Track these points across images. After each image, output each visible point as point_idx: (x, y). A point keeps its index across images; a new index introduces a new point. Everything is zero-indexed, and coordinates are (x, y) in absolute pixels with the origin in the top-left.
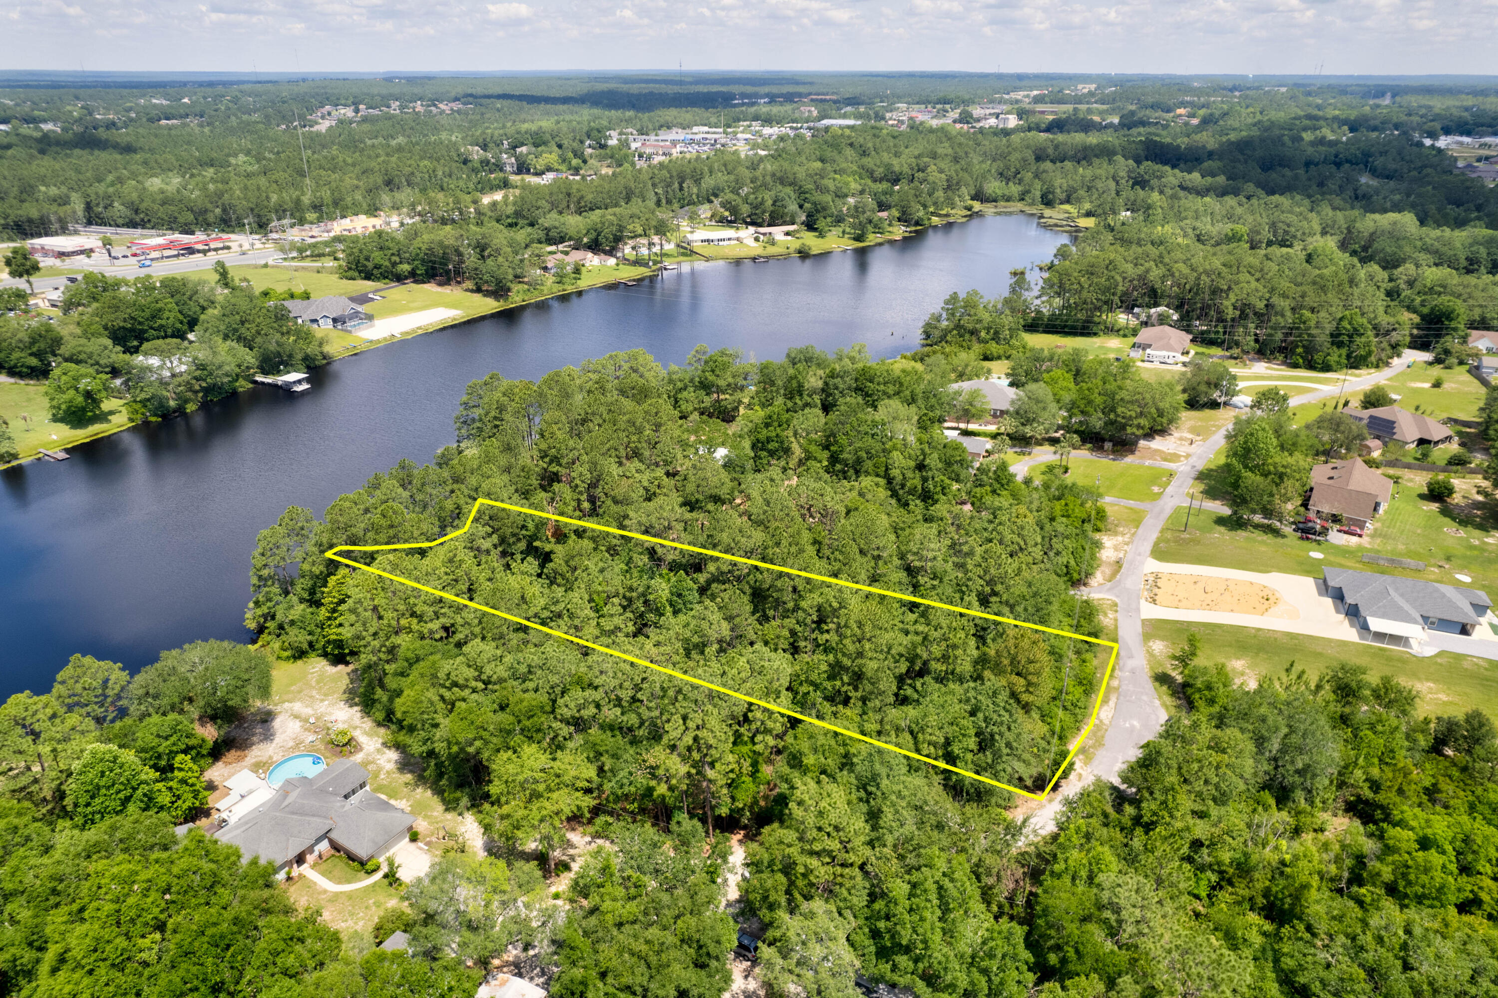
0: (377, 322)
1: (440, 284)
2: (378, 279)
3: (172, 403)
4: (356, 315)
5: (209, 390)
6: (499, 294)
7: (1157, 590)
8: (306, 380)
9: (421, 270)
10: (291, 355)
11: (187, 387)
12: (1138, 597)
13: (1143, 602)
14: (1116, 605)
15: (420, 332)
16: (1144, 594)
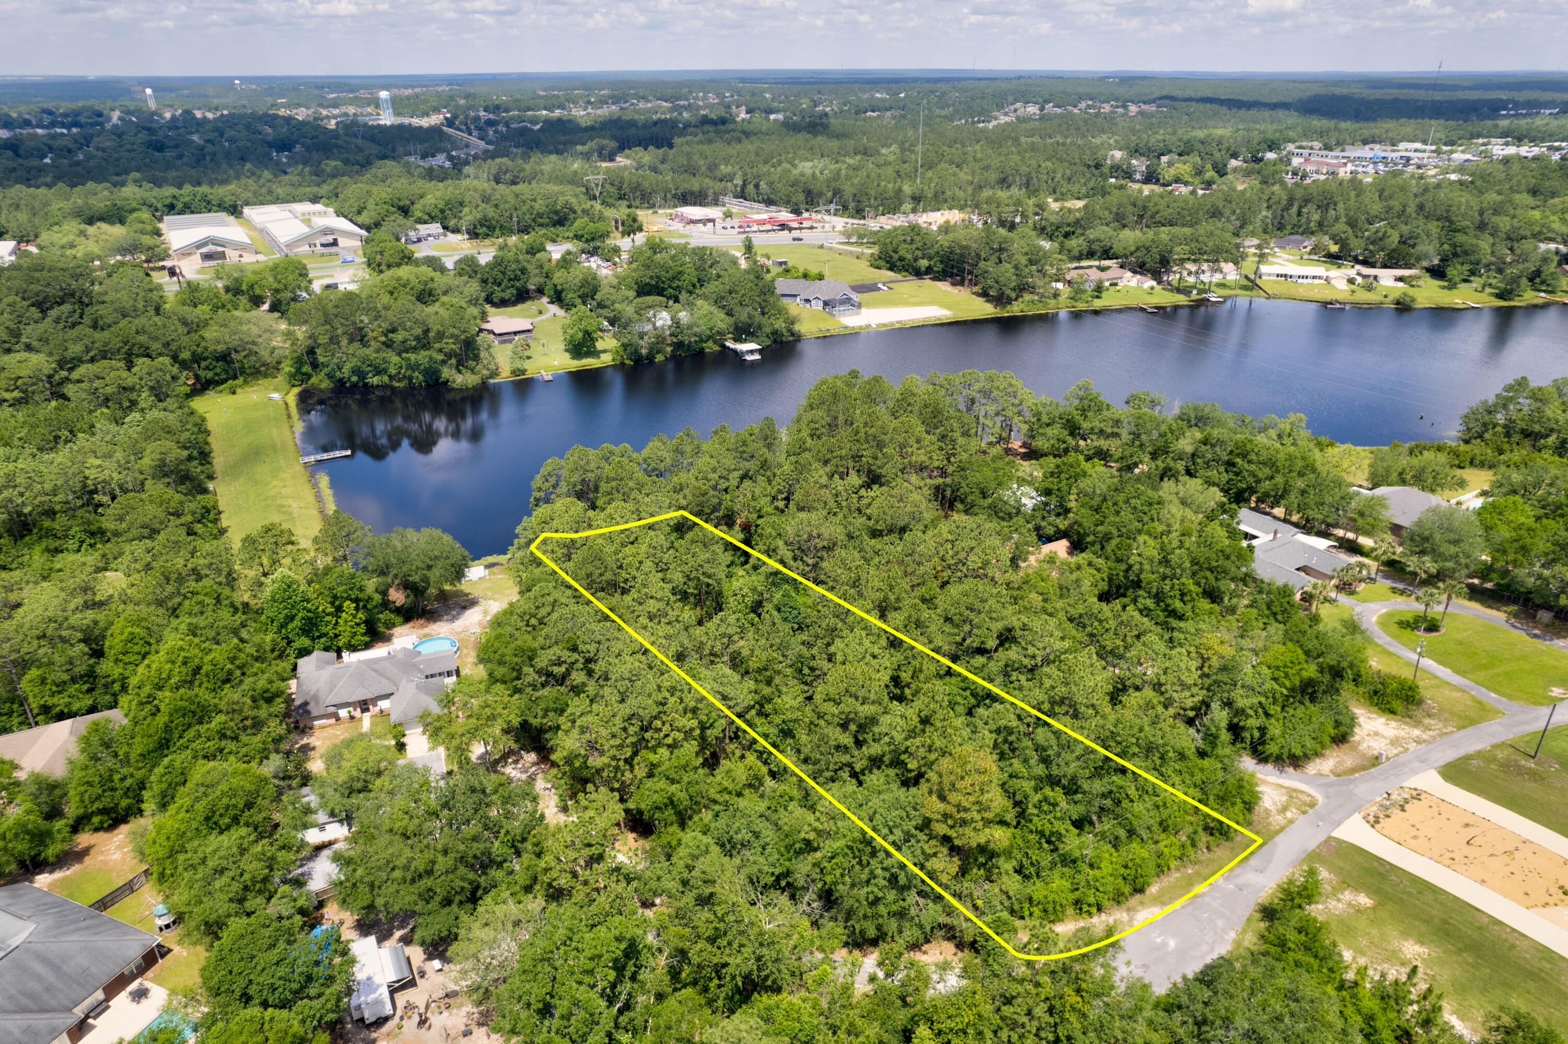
0: (864, 310)
1: (953, 284)
2: (900, 271)
3: (644, 352)
4: (850, 301)
5: (679, 345)
6: (1000, 300)
7: (1396, 812)
8: (760, 351)
9: (939, 267)
10: (760, 327)
11: (660, 339)
12: (1358, 809)
13: (1357, 818)
14: (1310, 805)
15: (897, 326)
16: (1373, 809)
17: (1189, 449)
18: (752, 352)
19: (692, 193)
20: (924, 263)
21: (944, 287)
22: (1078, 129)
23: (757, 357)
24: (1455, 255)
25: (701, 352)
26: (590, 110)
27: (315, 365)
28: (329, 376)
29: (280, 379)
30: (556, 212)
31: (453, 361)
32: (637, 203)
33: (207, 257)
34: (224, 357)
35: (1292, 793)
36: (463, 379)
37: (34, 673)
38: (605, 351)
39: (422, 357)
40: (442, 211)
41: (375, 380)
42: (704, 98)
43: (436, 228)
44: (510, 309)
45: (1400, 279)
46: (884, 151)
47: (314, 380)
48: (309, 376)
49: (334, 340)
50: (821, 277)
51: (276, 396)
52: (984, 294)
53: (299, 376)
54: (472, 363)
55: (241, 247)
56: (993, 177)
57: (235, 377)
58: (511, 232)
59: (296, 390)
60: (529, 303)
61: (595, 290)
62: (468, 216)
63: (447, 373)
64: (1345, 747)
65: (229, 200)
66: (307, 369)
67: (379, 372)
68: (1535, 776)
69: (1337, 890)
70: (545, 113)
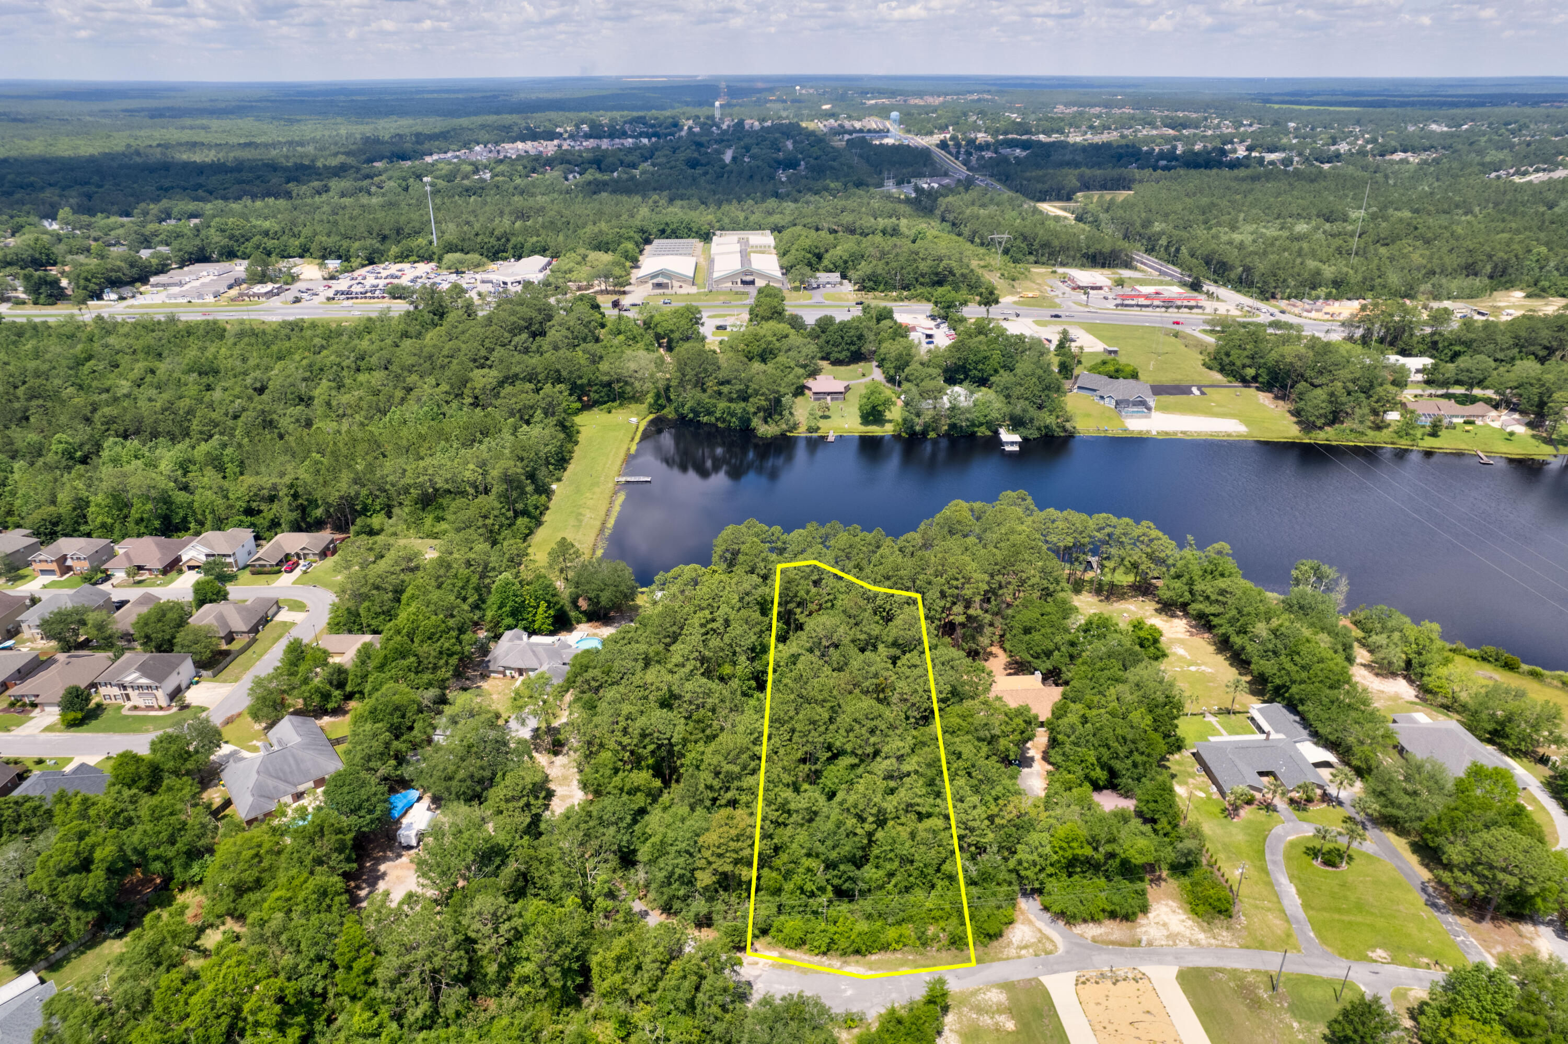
0: (1155, 414)
1: (1275, 397)
3: (918, 428)
4: (1143, 403)
5: (953, 426)
6: (1308, 426)
7: (1109, 983)
8: (1020, 444)
9: (1264, 378)
10: (1032, 420)
11: (936, 420)
12: (1079, 970)
13: (1074, 974)
14: (1048, 953)
15: (1180, 436)
16: (1092, 973)
18: (1012, 443)
20: (1251, 372)
21: (1265, 399)
23: (1016, 448)
25: (973, 434)
26: (1089, 136)
27: (668, 400)
28: (676, 410)
29: (644, 407)
31: (761, 414)
32: (1044, 259)
33: (659, 286)
34: (609, 384)
35: (1044, 938)
36: (765, 430)
38: (890, 421)
39: (738, 407)
40: (846, 262)
41: (705, 419)
42: (1218, 126)
43: (835, 277)
44: (842, 368)
46: (1354, 214)
47: (665, 411)
48: (664, 407)
49: (682, 384)
50: (1134, 376)
51: (634, 420)
52: (1296, 413)
53: (657, 406)
54: (777, 417)
55: (682, 279)
57: (614, 400)
58: (894, 288)
59: (651, 417)
60: (862, 364)
62: (864, 268)
63: (756, 422)
64: (1125, 925)
65: (705, 228)
66: (662, 401)
67: (709, 413)
68: (1256, 1004)
69: (1000, 1011)
70: (1042, 137)
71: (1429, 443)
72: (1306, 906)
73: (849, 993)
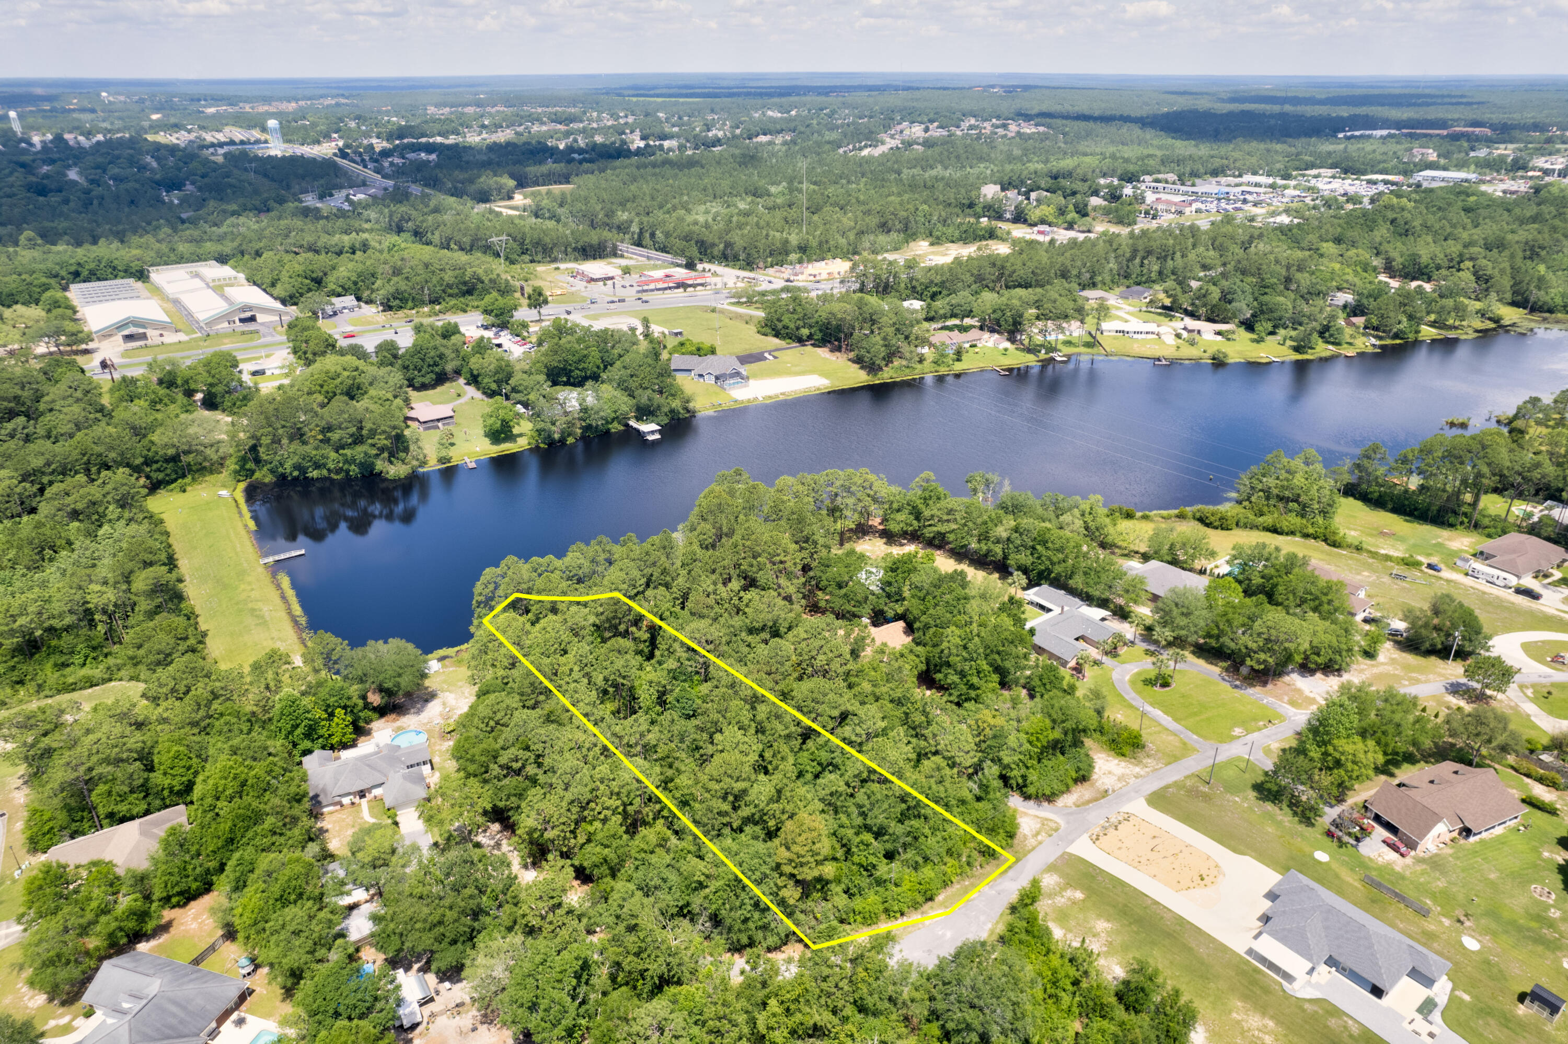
0: (751, 382)
1: (832, 351)
2: (784, 338)
3: (557, 436)
4: (738, 374)
5: (588, 428)
6: (872, 368)
7: (1111, 831)
8: (660, 431)
9: (818, 336)
10: (659, 407)
11: (571, 424)
12: (1086, 831)
13: (1085, 837)
14: (1056, 830)
15: (782, 397)
16: (1097, 830)
17: (1005, 535)
18: (653, 432)
19: (591, 246)
20: (805, 332)
21: (823, 353)
22: (958, 157)
23: (657, 436)
24: (1262, 312)
25: (608, 432)
26: (484, 135)
27: (257, 461)
28: (272, 471)
29: (225, 475)
30: (465, 283)
31: (386, 455)
32: (539, 257)
33: (129, 338)
34: (175, 459)
35: (1044, 821)
36: (395, 470)
37: (102, 788)
38: (521, 435)
39: (359, 452)
40: (355, 283)
41: (315, 474)
42: (599, 119)
43: (350, 300)
44: (430, 392)
45: (1219, 333)
46: (773, 189)
47: (257, 475)
48: (253, 472)
49: (276, 441)
50: (713, 351)
51: (224, 493)
52: (858, 360)
53: (243, 472)
54: (403, 455)
55: (161, 326)
56: (873, 221)
57: (184, 476)
58: (423, 303)
59: (242, 486)
60: (447, 385)
61: (509, 376)
62: (383, 289)
63: (380, 465)
64: (1086, 784)
65: (135, 265)
66: (250, 465)
67: (317, 466)
68: (1206, 798)
69: (1063, 889)
70: (439, 139)
71: (958, 367)
72: (1176, 720)
73: (949, 934)
